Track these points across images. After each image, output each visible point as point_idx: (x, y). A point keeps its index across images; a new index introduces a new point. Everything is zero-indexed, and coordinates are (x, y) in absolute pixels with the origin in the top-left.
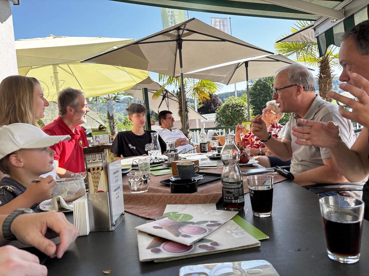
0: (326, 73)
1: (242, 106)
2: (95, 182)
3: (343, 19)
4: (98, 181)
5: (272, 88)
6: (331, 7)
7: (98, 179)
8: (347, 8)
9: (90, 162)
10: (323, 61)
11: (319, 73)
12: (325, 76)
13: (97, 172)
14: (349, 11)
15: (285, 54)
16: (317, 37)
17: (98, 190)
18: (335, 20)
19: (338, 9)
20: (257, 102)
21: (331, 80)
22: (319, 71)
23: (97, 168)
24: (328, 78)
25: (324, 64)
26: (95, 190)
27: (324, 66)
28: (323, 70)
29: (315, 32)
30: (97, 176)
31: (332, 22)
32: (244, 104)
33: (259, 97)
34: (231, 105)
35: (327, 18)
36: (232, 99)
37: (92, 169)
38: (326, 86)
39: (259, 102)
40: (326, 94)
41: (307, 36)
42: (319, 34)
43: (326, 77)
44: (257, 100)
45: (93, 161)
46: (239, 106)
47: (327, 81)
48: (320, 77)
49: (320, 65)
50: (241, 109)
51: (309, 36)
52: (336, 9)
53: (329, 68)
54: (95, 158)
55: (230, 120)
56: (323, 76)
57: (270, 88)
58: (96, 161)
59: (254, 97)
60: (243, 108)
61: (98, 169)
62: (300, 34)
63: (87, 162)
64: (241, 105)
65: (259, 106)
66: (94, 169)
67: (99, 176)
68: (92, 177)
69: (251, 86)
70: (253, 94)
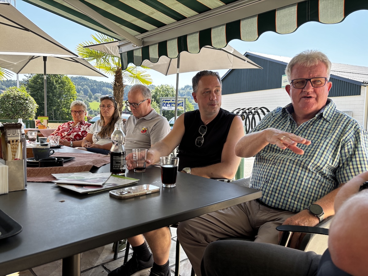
0: (119, 82)
1: (26, 100)
2: (14, 152)
3: (142, 47)
4: (16, 151)
5: (55, 84)
6: (133, 35)
7: (16, 149)
8: (145, 40)
9: (11, 135)
10: (118, 71)
11: (114, 81)
12: (119, 84)
13: (15, 144)
14: (146, 42)
15: (87, 58)
16: (121, 54)
17: (16, 158)
18: (135, 45)
19: (138, 38)
20: (37, 97)
21: (123, 89)
22: (114, 79)
23: (15, 141)
24: (121, 87)
25: (118, 74)
26: (13, 158)
27: (118, 76)
28: (118, 79)
29: (119, 50)
30: (16, 147)
31: (133, 46)
32: (29, 97)
33: (40, 91)
34: (12, 96)
35: (130, 42)
36: (14, 90)
37: (12, 141)
38: (120, 93)
39: (40, 96)
40: (119, 99)
41: (109, 49)
42: (123, 52)
43: (119, 86)
44: (37, 95)
45: (13, 135)
46: (23, 98)
47: (120, 89)
48: (115, 84)
49: (115, 75)
50: (25, 102)
51: (110, 49)
52: (137, 37)
53: (122, 78)
54: (14, 133)
55: (10, 113)
56: (117, 84)
57: (53, 84)
58: (15, 135)
59: (34, 91)
60: (27, 102)
61: (17, 141)
62: (104, 46)
63: (8, 135)
64: (25, 98)
65: (40, 101)
66: (13, 141)
67: (17, 147)
68: (11, 148)
69: (29, 77)
70: (33, 88)
